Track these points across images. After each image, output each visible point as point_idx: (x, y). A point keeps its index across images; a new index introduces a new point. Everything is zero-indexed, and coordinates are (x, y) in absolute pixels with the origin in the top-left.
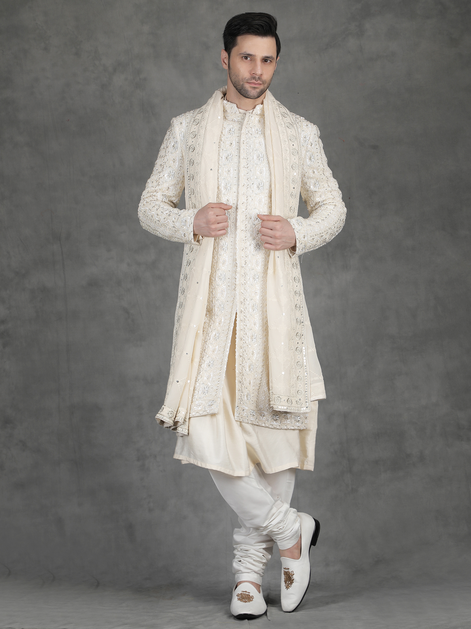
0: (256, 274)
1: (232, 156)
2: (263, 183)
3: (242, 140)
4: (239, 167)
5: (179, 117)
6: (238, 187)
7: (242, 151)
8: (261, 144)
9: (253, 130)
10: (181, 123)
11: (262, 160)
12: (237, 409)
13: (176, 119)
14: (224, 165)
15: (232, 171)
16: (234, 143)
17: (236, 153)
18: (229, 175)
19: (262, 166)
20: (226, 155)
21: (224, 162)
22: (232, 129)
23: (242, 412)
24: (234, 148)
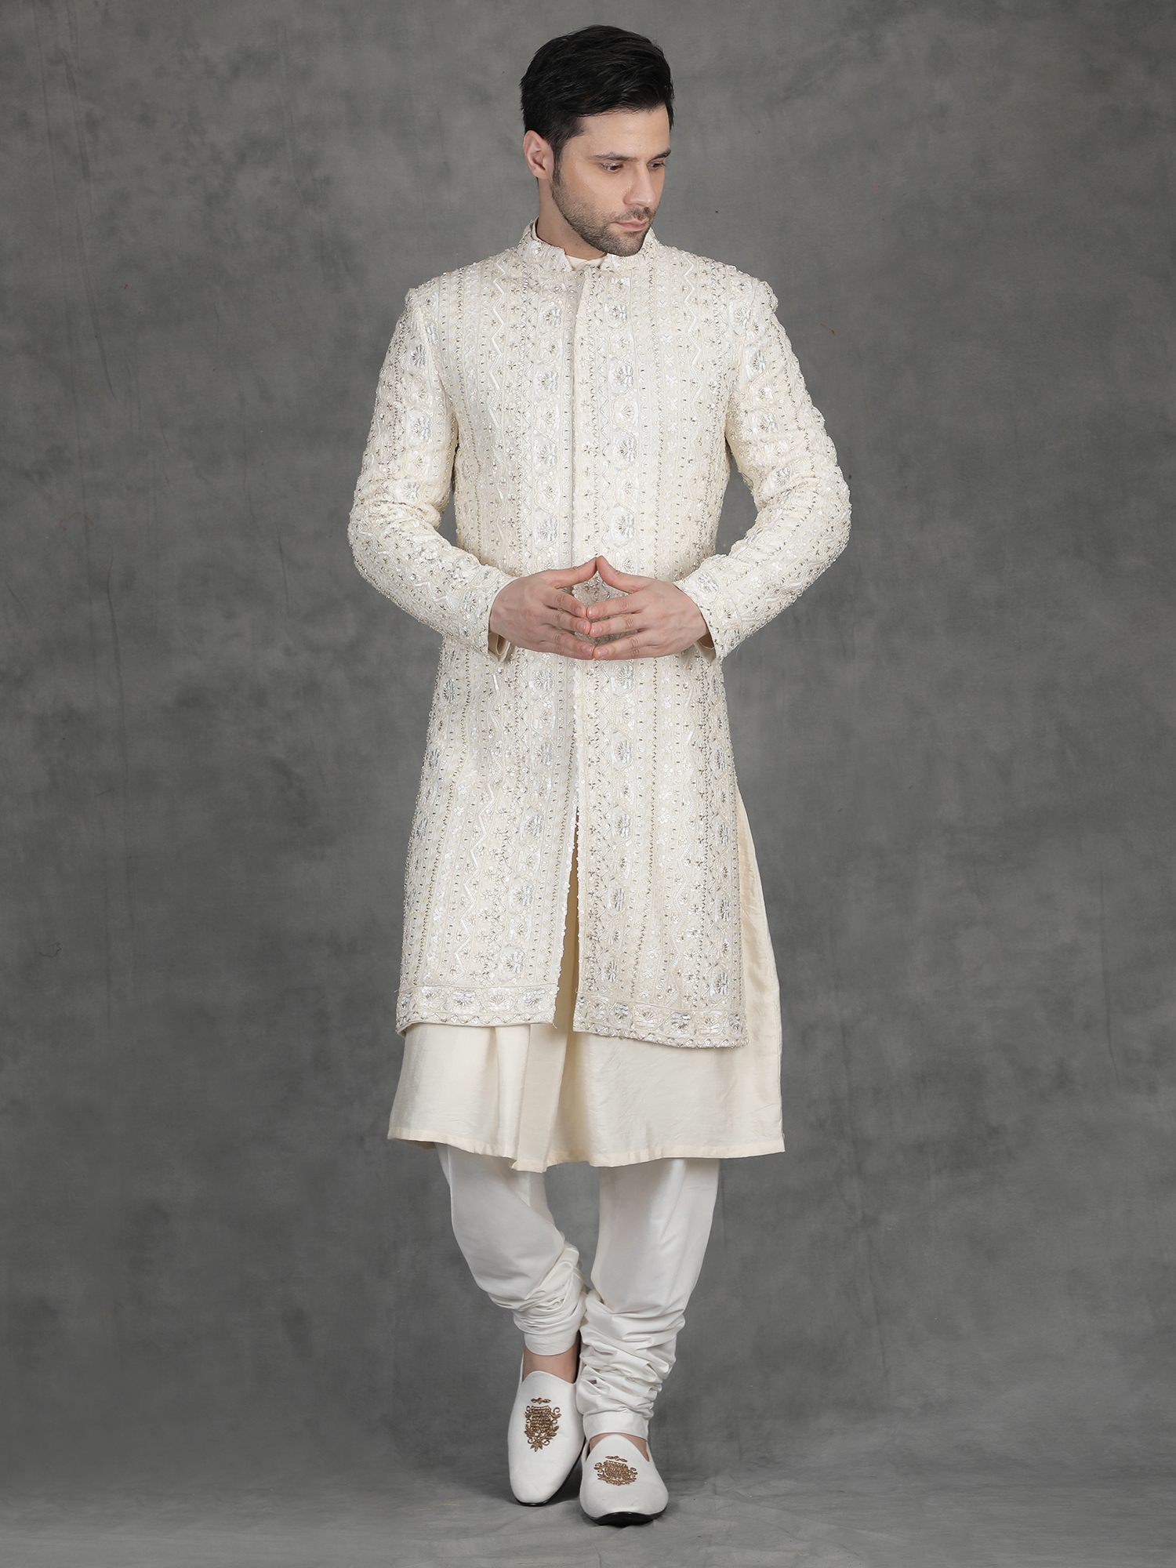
0: (626, 669)
1: (557, 378)
2: (633, 440)
3: (578, 336)
4: (572, 403)
5: (425, 286)
6: (573, 455)
7: (578, 365)
8: (627, 343)
9: (606, 310)
10: (429, 301)
11: (630, 382)
12: (581, 1004)
13: (416, 292)
14: (539, 400)
15: (558, 416)
16: (560, 345)
17: (566, 371)
18: (550, 425)
19: (630, 398)
20: (540, 375)
21: (537, 393)
22: (553, 312)
23: (592, 1009)
24: (561, 358)
